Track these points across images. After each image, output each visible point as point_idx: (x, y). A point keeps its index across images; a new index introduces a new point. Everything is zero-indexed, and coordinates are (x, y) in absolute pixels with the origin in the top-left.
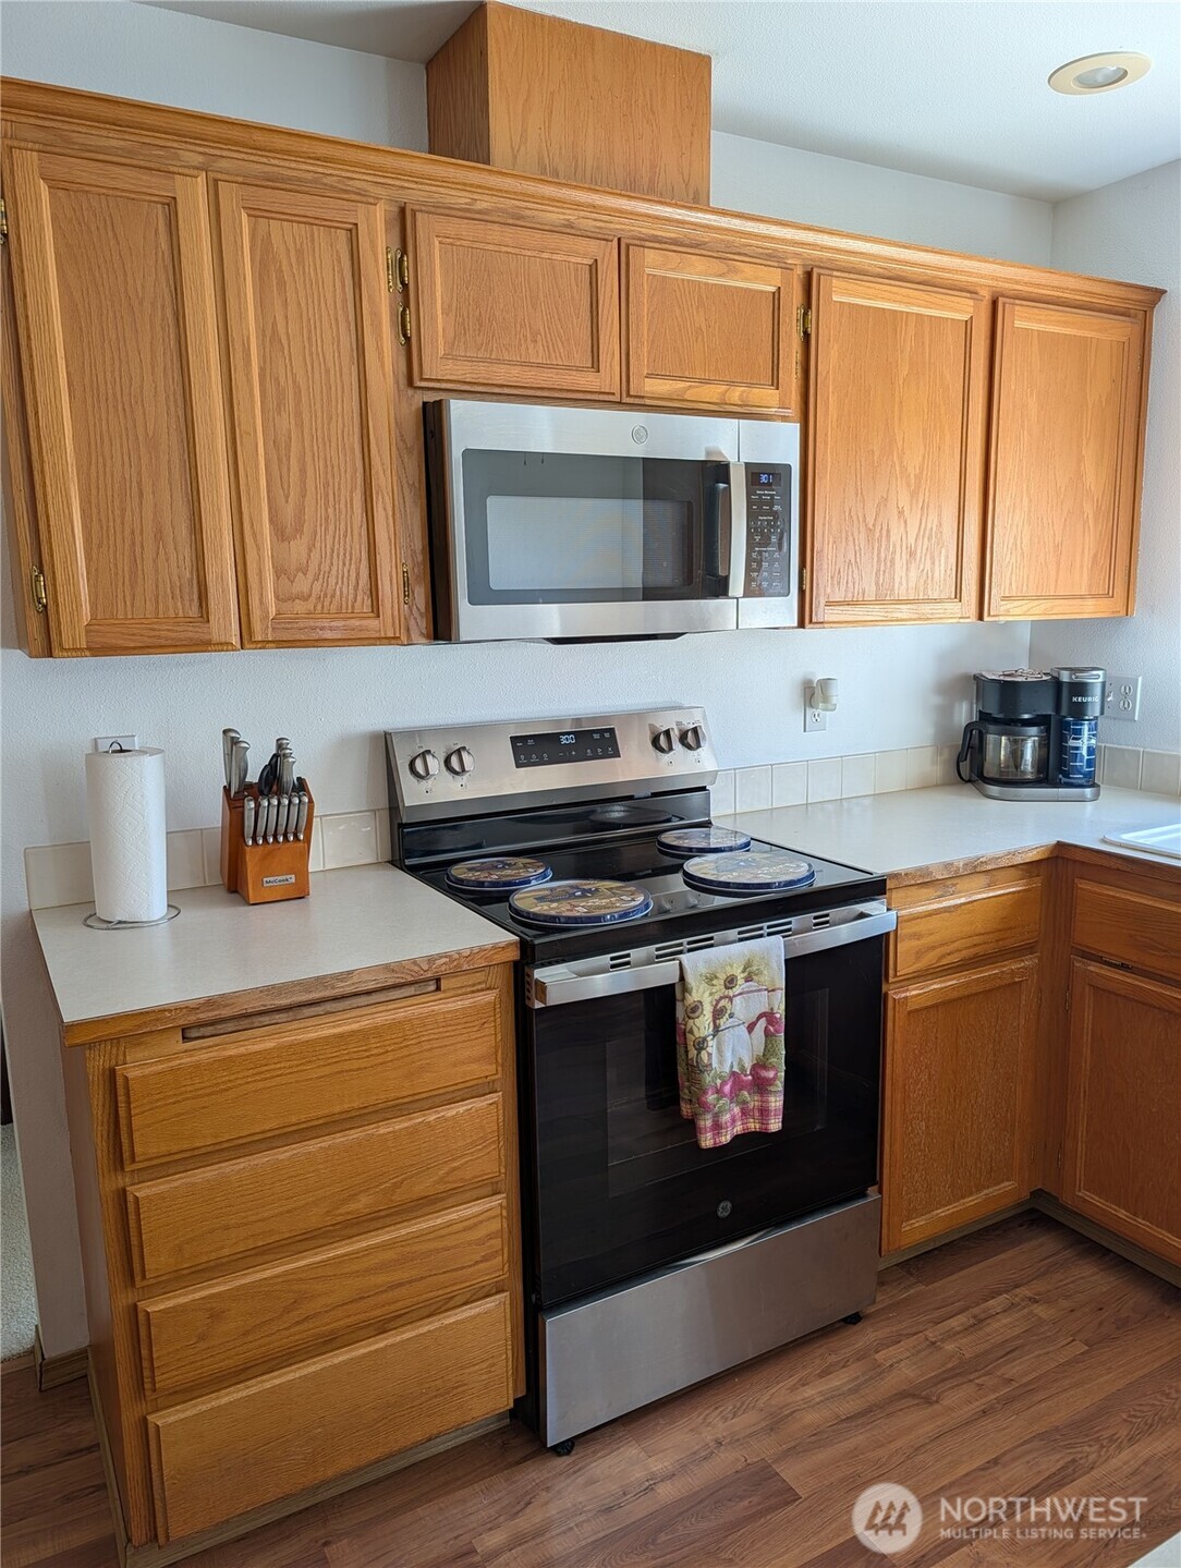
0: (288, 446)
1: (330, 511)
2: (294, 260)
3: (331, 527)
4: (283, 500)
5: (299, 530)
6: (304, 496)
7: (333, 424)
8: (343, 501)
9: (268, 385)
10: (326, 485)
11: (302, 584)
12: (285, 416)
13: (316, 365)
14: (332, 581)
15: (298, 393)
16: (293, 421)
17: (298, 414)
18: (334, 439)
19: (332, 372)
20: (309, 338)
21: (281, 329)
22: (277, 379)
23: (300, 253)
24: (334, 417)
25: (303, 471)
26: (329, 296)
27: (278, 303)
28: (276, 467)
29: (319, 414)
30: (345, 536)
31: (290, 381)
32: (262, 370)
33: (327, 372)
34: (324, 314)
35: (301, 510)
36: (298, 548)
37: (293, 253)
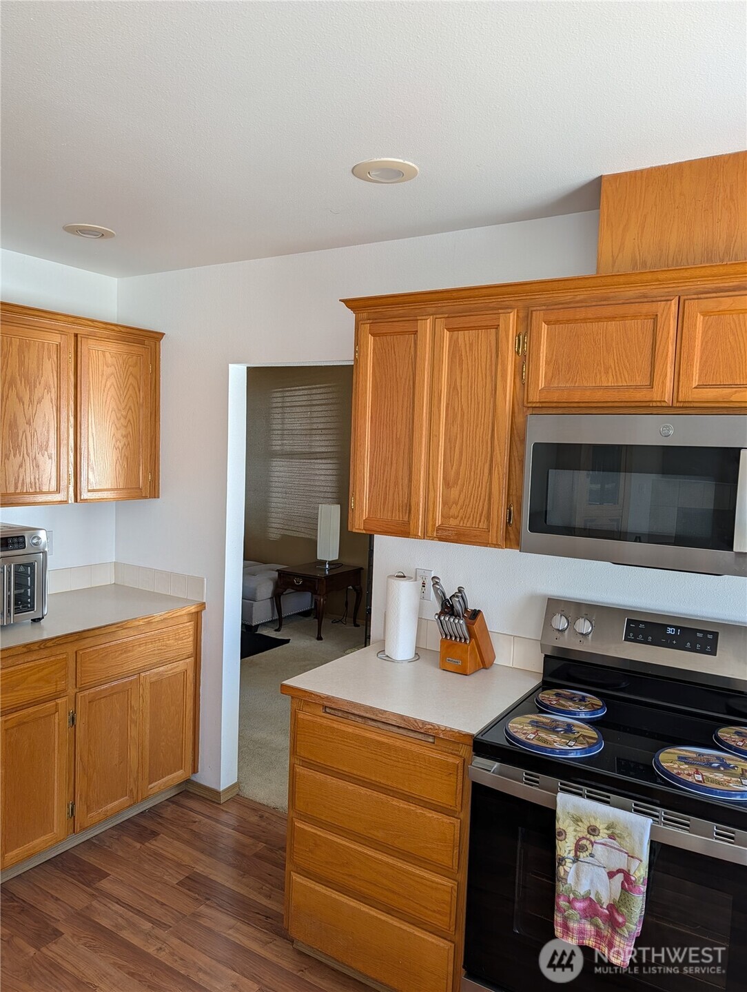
0: (456, 440)
1: (472, 473)
2: (468, 349)
3: (472, 482)
4: (450, 468)
5: (456, 483)
6: (460, 466)
7: (478, 429)
8: (479, 469)
9: (449, 412)
10: (472, 459)
11: (454, 511)
12: (455, 426)
13: (473, 400)
14: (469, 510)
15: (463, 416)
16: (459, 429)
17: (462, 426)
18: (478, 437)
19: (481, 403)
20: (471, 387)
21: (458, 384)
22: (454, 409)
23: (471, 345)
24: (479, 426)
25: (461, 453)
26: (483, 364)
27: (458, 372)
28: (448, 452)
29: (472, 425)
30: (478, 488)
31: (460, 409)
32: (448, 405)
33: (478, 403)
34: (480, 375)
35: (458, 473)
36: (454, 492)
37: (468, 346)
